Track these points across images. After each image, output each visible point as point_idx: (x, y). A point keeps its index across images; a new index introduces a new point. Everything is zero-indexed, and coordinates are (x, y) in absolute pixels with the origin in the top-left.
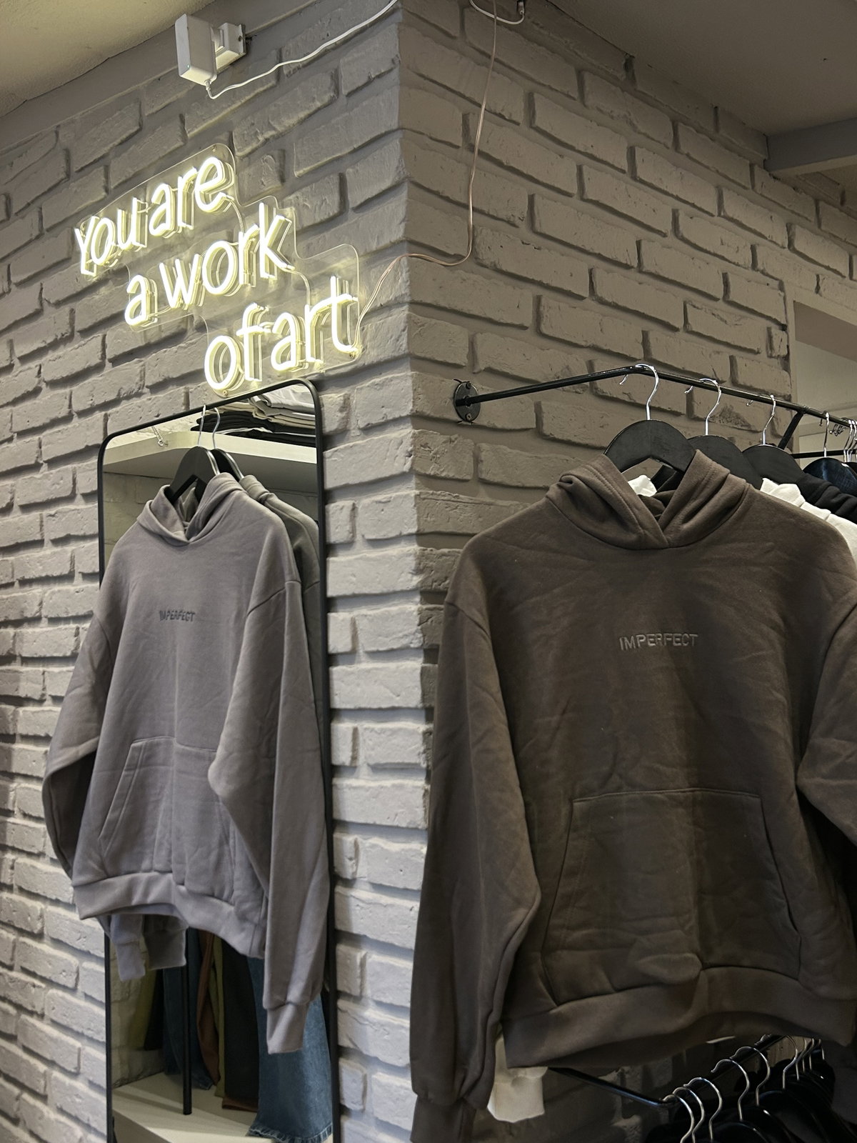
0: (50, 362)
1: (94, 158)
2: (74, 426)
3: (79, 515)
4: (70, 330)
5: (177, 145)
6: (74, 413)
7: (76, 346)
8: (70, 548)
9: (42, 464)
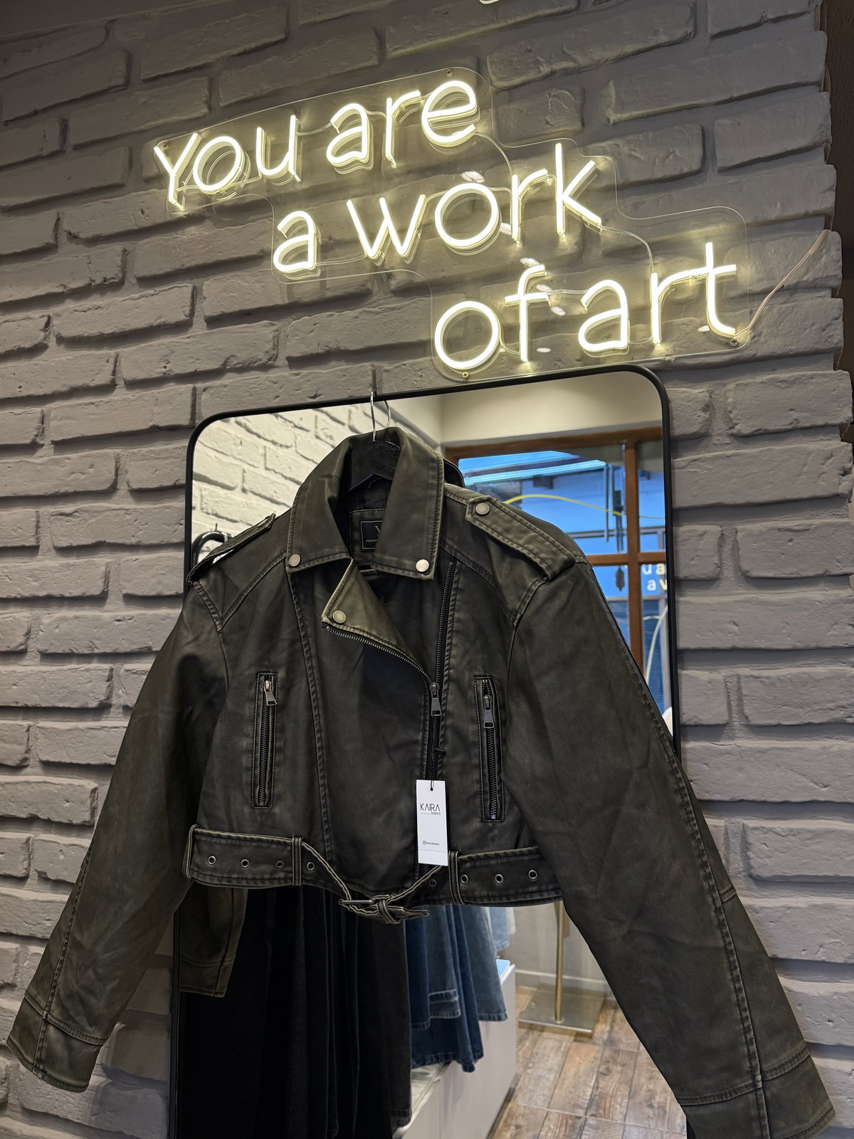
0: (75, 313)
1: (187, 66)
2: (124, 400)
3: (128, 517)
4: (120, 275)
5: (369, 63)
6: (121, 383)
7: (137, 296)
8: (102, 560)
9: (43, 445)
